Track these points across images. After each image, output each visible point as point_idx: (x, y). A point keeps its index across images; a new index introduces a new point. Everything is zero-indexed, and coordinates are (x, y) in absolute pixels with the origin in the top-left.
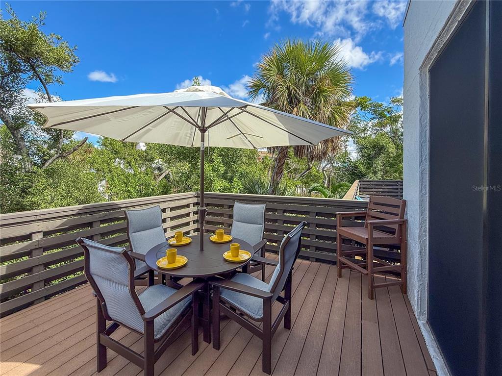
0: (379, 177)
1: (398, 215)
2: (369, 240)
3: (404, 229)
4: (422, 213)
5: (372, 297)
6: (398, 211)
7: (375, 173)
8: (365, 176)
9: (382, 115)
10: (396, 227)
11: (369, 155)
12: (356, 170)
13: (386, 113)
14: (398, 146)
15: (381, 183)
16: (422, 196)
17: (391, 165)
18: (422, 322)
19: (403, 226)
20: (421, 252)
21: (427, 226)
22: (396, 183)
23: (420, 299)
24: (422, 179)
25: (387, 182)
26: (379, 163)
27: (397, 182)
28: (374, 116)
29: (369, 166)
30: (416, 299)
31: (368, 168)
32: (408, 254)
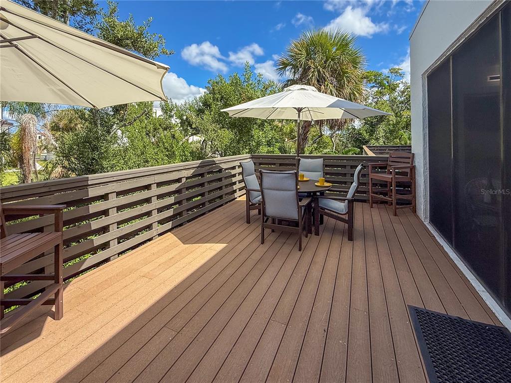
0: (381, 144)
1: (409, 163)
2: (393, 179)
3: (413, 171)
4: (425, 159)
5: (396, 215)
6: (410, 161)
7: (377, 139)
8: (368, 142)
9: (381, 85)
10: (408, 170)
11: (372, 122)
12: (360, 137)
13: (385, 82)
14: (396, 114)
15: (385, 148)
16: (424, 149)
17: (391, 132)
18: (427, 223)
19: (413, 170)
20: (425, 181)
21: (428, 166)
22: (397, 148)
23: (425, 209)
24: (424, 139)
25: (390, 147)
26: (381, 130)
27: (399, 147)
28: (374, 84)
29: (372, 132)
30: (423, 210)
31: (371, 135)
32: (416, 187)
